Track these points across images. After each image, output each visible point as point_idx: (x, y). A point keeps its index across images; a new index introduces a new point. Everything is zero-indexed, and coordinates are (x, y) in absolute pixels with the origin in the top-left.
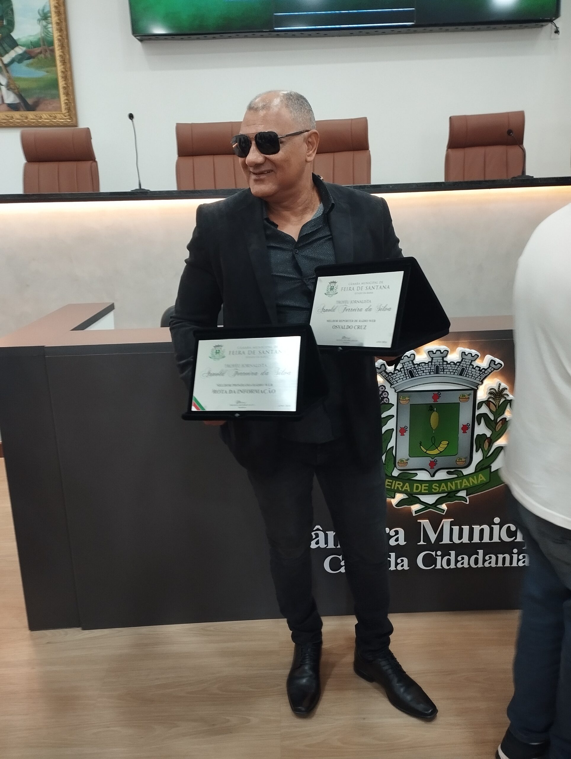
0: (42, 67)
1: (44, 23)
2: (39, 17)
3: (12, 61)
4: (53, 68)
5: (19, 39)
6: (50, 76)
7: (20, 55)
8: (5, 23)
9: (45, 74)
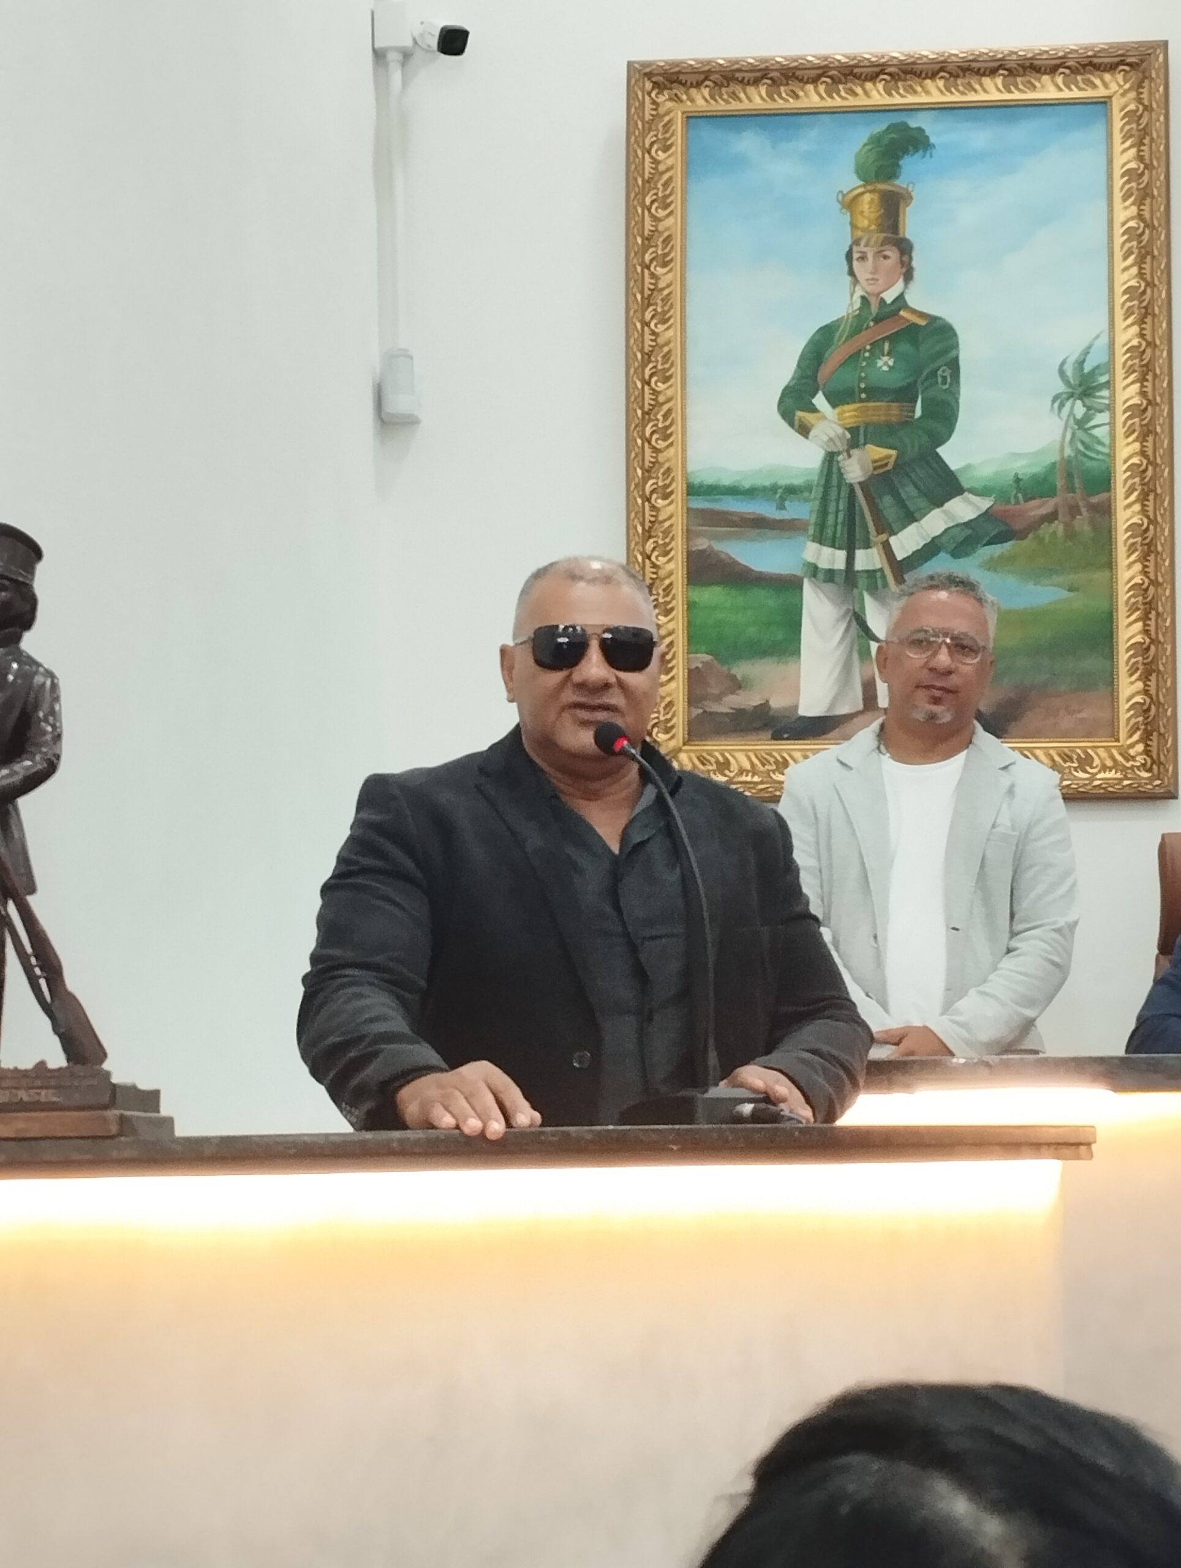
0: (1050, 572)
1: (1080, 410)
2: (1060, 387)
3: (930, 550)
4: (1100, 576)
5: (968, 467)
6: (1079, 602)
7: (968, 524)
8: (918, 412)
9: (1064, 594)
